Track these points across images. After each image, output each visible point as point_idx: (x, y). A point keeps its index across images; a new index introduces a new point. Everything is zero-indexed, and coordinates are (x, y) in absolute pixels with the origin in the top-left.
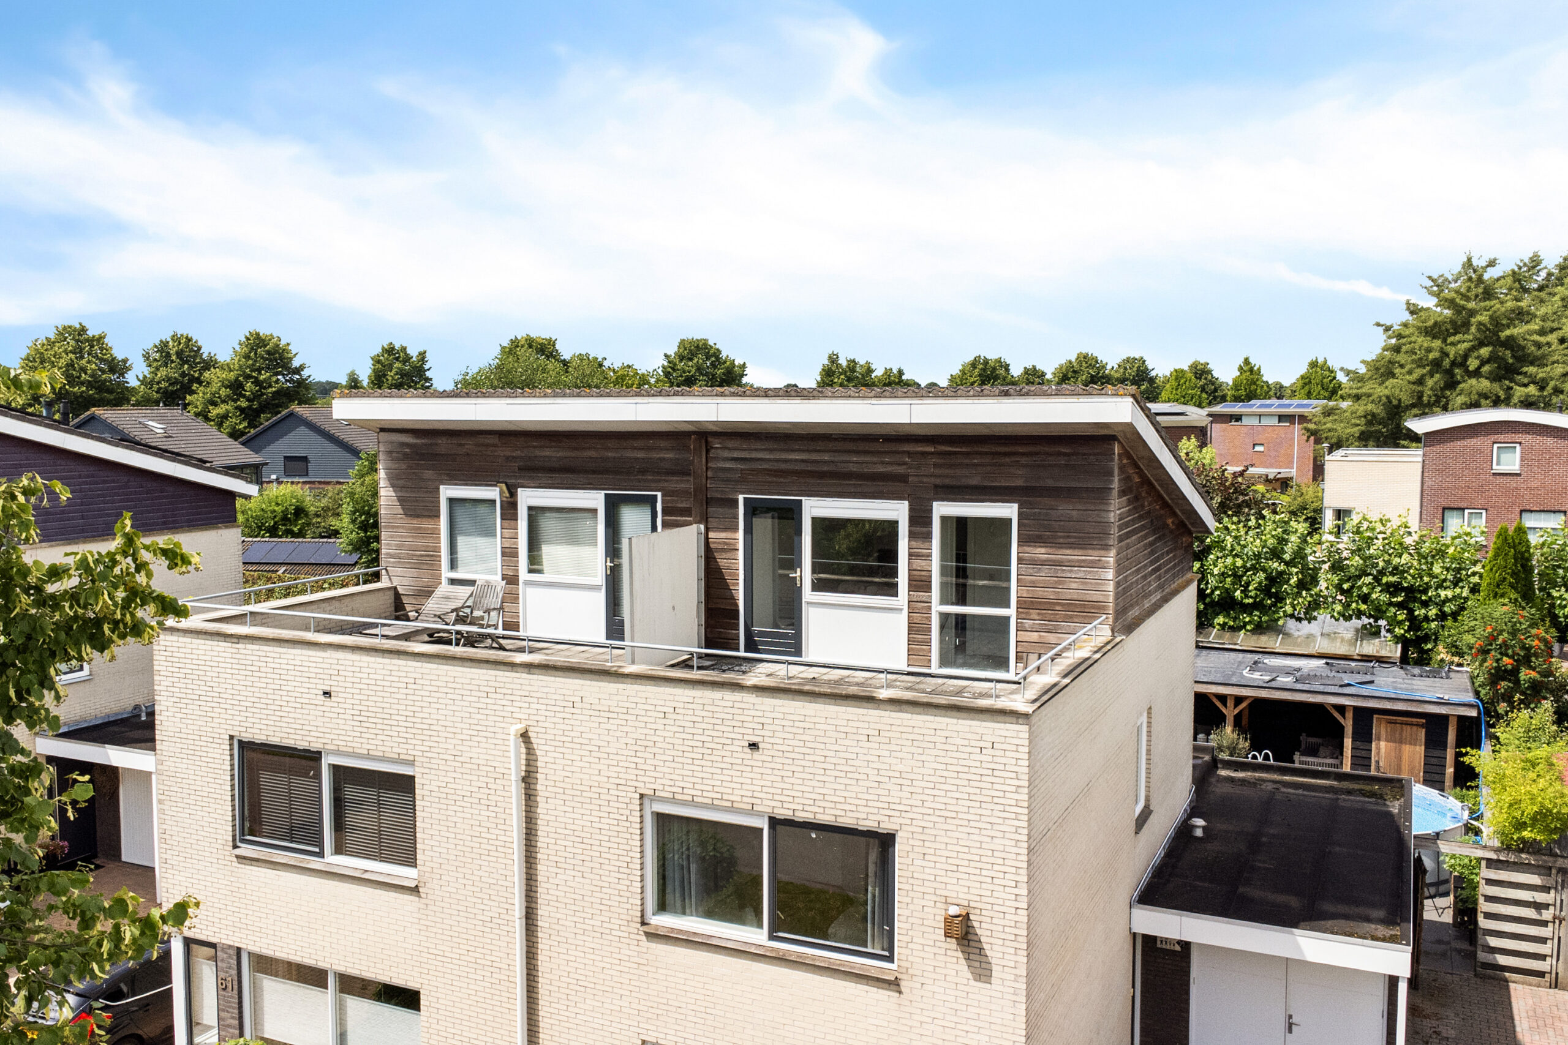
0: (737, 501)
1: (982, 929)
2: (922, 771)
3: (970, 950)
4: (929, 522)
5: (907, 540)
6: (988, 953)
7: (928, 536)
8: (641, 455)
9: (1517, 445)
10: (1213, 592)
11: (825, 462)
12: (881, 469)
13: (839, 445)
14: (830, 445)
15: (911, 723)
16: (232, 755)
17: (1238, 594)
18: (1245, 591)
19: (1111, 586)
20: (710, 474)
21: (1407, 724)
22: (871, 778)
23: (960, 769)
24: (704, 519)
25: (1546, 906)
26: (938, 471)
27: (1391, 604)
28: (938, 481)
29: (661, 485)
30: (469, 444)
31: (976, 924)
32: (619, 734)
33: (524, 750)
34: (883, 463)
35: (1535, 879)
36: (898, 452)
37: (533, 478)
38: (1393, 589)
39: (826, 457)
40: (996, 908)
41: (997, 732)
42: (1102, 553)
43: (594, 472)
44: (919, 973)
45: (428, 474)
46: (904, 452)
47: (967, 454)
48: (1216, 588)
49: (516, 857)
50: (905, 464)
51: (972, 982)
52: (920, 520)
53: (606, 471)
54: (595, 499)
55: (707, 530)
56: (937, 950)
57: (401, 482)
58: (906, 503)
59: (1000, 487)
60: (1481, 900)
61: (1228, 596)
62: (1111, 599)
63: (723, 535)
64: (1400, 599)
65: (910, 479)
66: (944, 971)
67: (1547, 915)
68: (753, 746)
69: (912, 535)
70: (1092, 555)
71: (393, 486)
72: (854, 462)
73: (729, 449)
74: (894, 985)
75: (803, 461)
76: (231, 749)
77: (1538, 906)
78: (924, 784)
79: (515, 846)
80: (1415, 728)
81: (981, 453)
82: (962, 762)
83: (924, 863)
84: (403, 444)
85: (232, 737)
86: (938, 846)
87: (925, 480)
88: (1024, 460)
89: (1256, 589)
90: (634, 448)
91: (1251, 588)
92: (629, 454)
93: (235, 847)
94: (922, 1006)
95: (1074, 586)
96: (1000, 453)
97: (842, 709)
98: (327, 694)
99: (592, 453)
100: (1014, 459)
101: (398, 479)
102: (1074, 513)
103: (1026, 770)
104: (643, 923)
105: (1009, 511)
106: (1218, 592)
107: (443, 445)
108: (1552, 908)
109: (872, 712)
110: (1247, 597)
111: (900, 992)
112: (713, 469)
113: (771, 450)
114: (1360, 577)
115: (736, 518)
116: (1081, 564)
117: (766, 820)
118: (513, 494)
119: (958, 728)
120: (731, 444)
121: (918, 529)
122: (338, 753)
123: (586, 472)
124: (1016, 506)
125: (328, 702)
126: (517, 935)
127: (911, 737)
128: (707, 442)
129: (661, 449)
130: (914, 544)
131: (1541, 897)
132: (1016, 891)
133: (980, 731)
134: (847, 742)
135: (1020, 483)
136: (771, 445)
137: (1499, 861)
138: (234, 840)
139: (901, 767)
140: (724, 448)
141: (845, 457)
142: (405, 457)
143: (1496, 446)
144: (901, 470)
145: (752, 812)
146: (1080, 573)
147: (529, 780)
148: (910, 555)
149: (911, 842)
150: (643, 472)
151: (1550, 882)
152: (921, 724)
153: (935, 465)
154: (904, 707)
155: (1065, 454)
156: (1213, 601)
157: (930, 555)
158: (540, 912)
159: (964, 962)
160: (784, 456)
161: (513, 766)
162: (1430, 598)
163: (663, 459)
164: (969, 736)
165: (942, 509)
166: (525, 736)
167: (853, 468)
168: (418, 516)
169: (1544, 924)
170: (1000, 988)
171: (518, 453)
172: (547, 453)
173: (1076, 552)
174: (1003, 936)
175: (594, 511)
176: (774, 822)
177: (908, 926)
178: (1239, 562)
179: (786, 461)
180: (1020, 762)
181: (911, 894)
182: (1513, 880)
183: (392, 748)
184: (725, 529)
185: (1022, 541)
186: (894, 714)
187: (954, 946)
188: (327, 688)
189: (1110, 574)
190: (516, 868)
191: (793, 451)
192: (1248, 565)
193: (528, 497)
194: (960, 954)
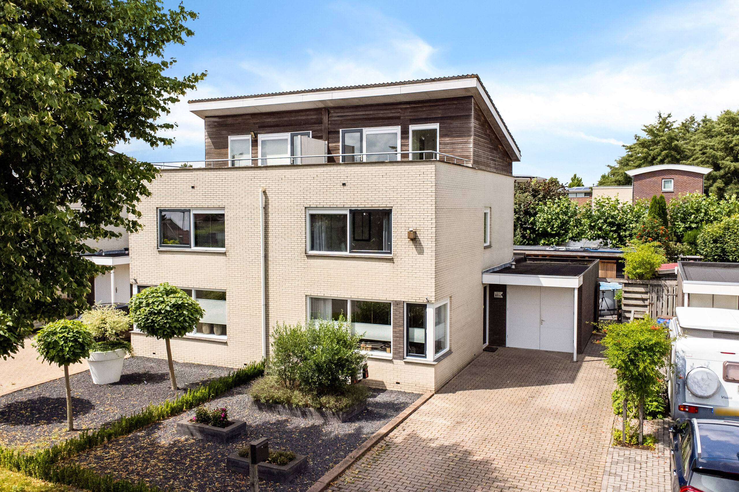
0: (339, 131)
1: (420, 236)
2: (400, 185)
3: (417, 244)
4: (408, 133)
5: (400, 140)
6: (423, 244)
7: (408, 138)
8: (304, 118)
9: (672, 180)
10: (539, 229)
11: (371, 114)
12: (391, 115)
13: (376, 108)
14: (373, 108)
15: (397, 169)
16: (157, 215)
17: (549, 229)
18: (552, 228)
19: (472, 150)
20: (329, 122)
21: (609, 263)
22: (384, 190)
23: (413, 183)
24: (328, 139)
25: (647, 300)
26: (411, 114)
27: (611, 231)
28: (411, 117)
29: (312, 128)
30: (240, 120)
31: (418, 235)
32: (298, 187)
33: (264, 198)
34: (391, 113)
35: (642, 289)
36: (396, 109)
37: (263, 130)
38: (611, 224)
39: (371, 112)
40: (425, 228)
41: (425, 168)
42: (468, 138)
43: (287, 126)
44: (400, 255)
45: (224, 132)
46: (399, 108)
47: (421, 107)
48: (540, 228)
49: (261, 236)
50: (399, 112)
51: (418, 255)
52: (405, 133)
53: (291, 125)
54: (287, 136)
55: (328, 143)
56: (406, 246)
57: (214, 136)
58: (400, 126)
59: (432, 118)
60: (623, 299)
61: (545, 230)
62: (472, 154)
63: (334, 144)
64: (614, 229)
65: (401, 118)
66: (408, 253)
67: (647, 303)
68: (344, 184)
69: (402, 138)
70: (465, 139)
71: (210, 138)
72: (381, 113)
73: (337, 113)
74: (391, 260)
75: (363, 115)
76: (157, 213)
77: (644, 300)
78: (401, 190)
79: (261, 232)
80: (612, 264)
81: (425, 106)
82: (414, 180)
83: (401, 217)
84: (214, 122)
85: (157, 208)
86: (406, 210)
87: (407, 117)
88: (441, 107)
89: (556, 227)
90: (301, 116)
91: (555, 226)
92: (300, 118)
93: (158, 248)
94: (401, 266)
95: (459, 151)
96: (432, 106)
97: (374, 167)
98: (193, 187)
99: (286, 119)
100: (438, 107)
101: (212, 135)
102: (459, 125)
103: (434, 180)
104: (306, 253)
105: (436, 126)
106: (541, 229)
107: (230, 121)
108: (649, 300)
109: (384, 167)
110: (553, 231)
111: (394, 263)
112: (331, 121)
113: (352, 112)
114: (598, 220)
115: (339, 137)
116: (461, 143)
117: (348, 211)
118: (256, 137)
119: (412, 169)
120: (337, 111)
121: (404, 136)
122: (197, 208)
123: (284, 126)
124: (438, 124)
125: (193, 190)
126: (262, 265)
127: (397, 174)
128: (328, 111)
129: (311, 115)
130: (403, 141)
131: (644, 296)
132: (432, 222)
133: (419, 169)
134: (375, 179)
135: (440, 116)
136: (352, 110)
137: (629, 284)
138: (157, 246)
139: (394, 185)
140: (335, 112)
141: (378, 112)
142: (215, 126)
143: (663, 180)
144: (398, 115)
145: (344, 208)
146: (460, 146)
147: (266, 208)
148: (402, 145)
149: (397, 210)
150: (305, 124)
151: (648, 290)
152: (400, 169)
153: (410, 112)
154: (394, 164)
155: (455, 104)
156: (539, 233)
157: (408, 145)
158: (269, 255)
159: (414, 249)
160: (356, 113)
161: (260, 204)
162: (627, 228)
163: (312, 119)
164: (415, 171)
165: (413, 128)
166: (264, 192)
167: (381, 115)
168: (220, 148)
169: (646, 306)
170: (427, 256)
171: (258, 121)
172: (269, 120)
173: (459, 139)
174: (427, 238)
175: (287, 140)
176: (351, 211)
177: (396, 239)
178: (550, 217)
179: (357, 115)
180: (432, 178)
181: (397, 228)
182: (634, 290)
183: (217, 204)
184: (335, 142)
185: (441, 136)
186: (391, 167)
187: (412, 244)
188: (193, 185)
189: (471, 145)
190: (261, 241)
191: (359, 111)
192: (554, 218)
193: (261, 137)
194: (413, 246)
